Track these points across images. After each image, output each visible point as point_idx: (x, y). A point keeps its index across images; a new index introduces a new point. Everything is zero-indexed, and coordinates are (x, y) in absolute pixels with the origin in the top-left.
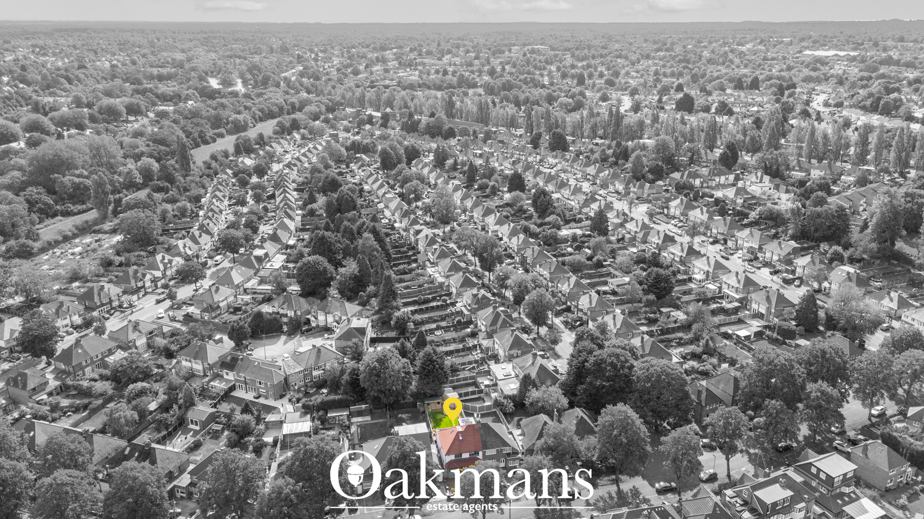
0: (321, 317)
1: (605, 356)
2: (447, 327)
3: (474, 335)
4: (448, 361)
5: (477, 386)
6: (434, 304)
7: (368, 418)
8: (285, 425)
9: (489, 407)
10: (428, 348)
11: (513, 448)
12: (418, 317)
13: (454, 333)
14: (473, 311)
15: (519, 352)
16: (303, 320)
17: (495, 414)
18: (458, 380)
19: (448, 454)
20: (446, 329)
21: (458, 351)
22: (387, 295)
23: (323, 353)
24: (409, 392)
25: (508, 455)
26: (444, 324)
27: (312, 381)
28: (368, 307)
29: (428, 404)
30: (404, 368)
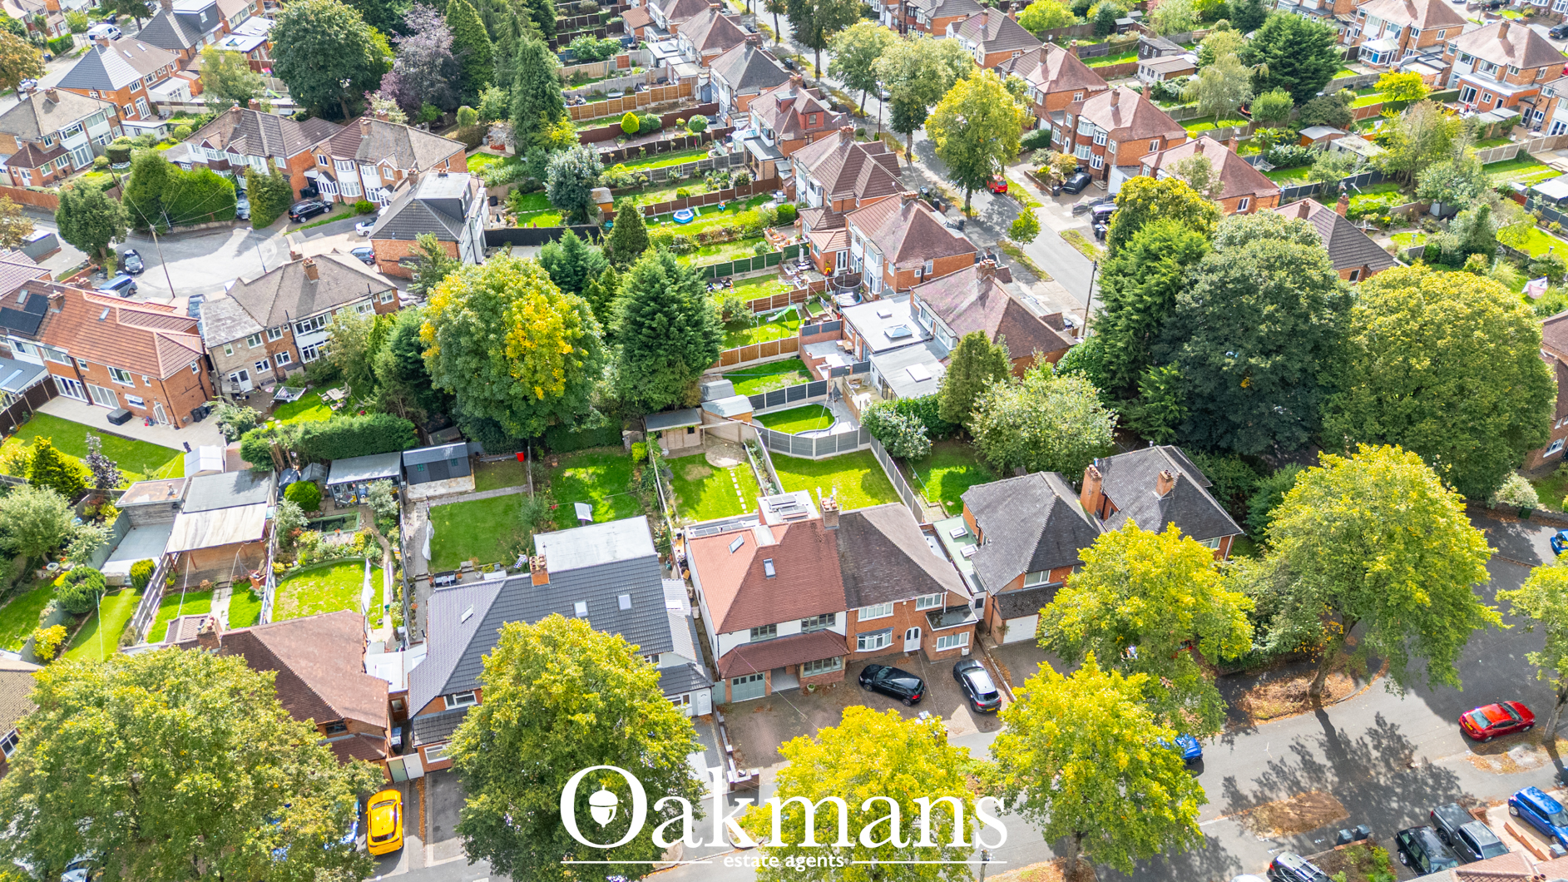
0: (347, 177)
1: (1252, 268)
2: (710, 198)
3: (786, 220)
4: (715, 301)
5: (805, 372)
6: (669, 136)
7: (467, 484)
8: (180, 518)
9: (848, 440)
10: (649, 261)
11: (951, 595)
12: (623, 172)
13: (728, 214)
14: (783, 152)
15: (930, 264)
16: (296, 185)
17: (866, 458)
18: (749, 355)
19: (726, 628)
20: (707, 203)
21: (742, 266)
22: (533, 110)
23: (324, 279)
24: (595, 398)
25: (934, 615)
26: (698, 190)
27: (298, 363)
28: (487, 149)
29: (659, 435)
30: (569, 325)
